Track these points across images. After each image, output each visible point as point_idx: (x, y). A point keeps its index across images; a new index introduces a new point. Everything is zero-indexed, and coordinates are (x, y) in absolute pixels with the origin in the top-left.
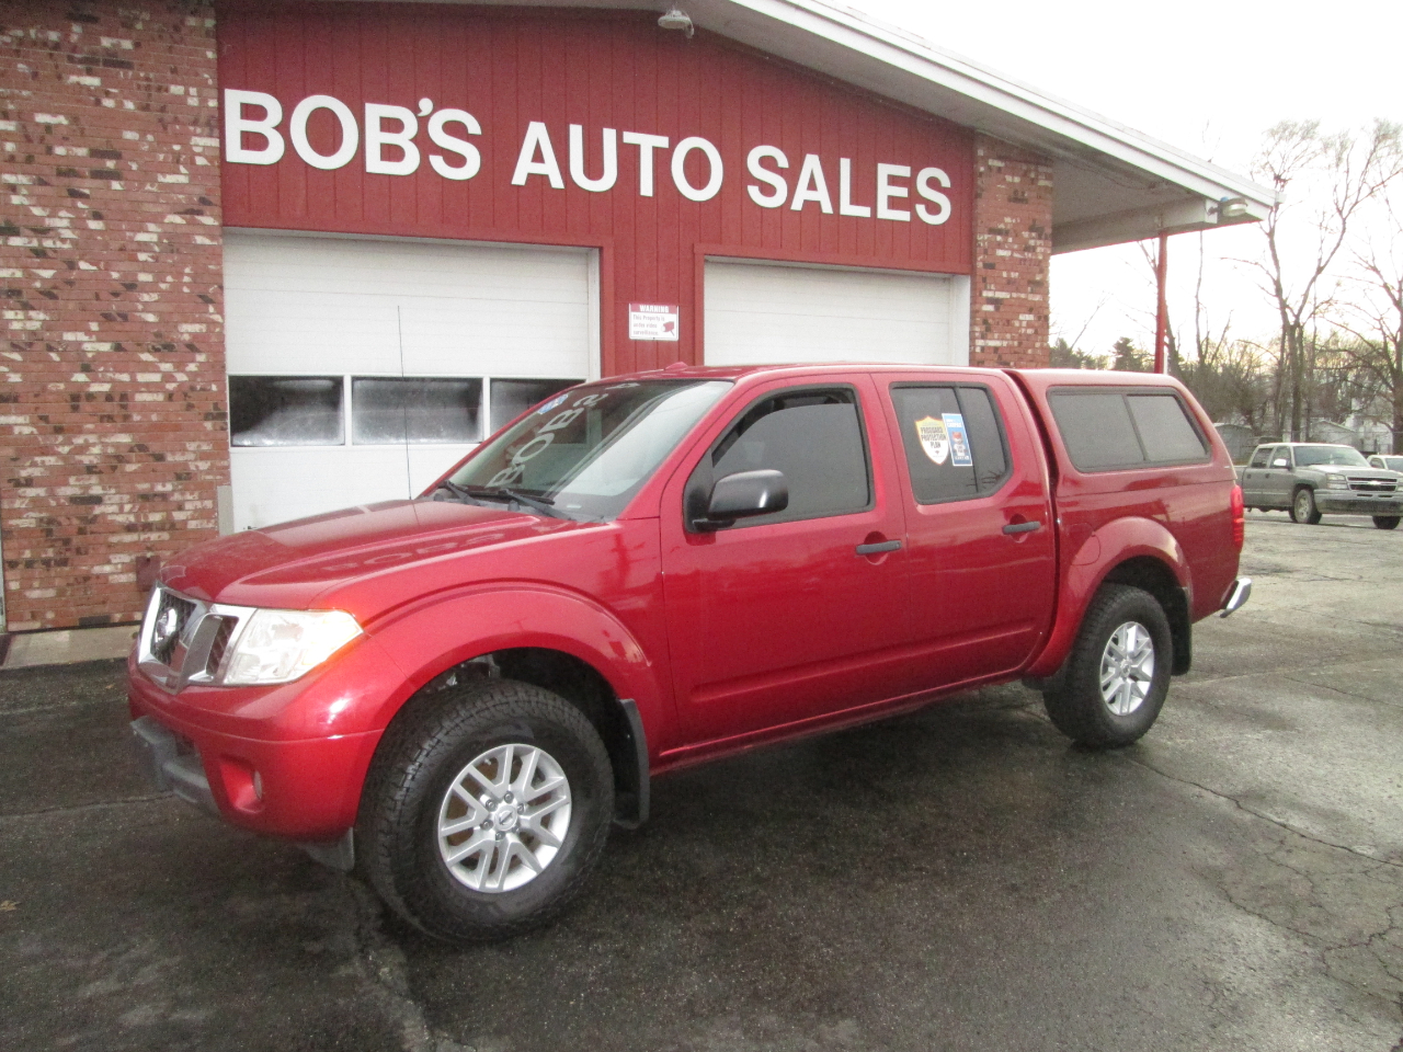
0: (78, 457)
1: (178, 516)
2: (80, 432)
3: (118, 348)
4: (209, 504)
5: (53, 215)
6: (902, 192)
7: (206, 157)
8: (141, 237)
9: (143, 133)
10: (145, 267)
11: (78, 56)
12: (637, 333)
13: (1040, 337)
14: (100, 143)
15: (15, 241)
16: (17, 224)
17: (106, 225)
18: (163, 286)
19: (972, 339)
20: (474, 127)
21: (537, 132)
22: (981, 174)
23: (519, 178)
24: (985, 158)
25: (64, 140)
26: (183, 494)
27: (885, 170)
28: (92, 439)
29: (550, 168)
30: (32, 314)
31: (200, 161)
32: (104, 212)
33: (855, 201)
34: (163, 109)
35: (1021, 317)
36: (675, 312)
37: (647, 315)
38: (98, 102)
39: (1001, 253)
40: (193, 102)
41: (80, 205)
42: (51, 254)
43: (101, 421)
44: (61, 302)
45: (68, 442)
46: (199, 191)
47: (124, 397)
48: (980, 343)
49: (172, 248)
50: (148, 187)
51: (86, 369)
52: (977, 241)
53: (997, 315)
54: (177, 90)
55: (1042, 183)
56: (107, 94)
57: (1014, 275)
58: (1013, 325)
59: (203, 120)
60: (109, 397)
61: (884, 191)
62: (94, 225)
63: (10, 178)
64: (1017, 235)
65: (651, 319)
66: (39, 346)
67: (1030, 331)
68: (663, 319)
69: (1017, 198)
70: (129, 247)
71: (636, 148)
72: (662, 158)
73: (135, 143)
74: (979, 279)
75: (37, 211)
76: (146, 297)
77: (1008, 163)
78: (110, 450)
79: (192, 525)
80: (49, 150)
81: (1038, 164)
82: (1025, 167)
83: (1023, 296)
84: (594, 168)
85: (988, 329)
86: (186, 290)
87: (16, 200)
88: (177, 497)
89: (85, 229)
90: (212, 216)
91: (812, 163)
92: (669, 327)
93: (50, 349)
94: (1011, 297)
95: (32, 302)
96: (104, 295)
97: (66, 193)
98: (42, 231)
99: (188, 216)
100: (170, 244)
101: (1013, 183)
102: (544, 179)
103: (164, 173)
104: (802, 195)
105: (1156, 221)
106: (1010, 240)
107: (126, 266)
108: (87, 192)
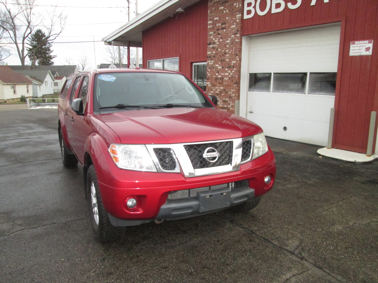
0: (216, 92)
1: (229, 106)
2: (216, 86)
3: (223, 68)
4: (234, 104)
5: (216, 40)
7: (239, 19)
8: (228, 42)
9: (229, 17)
10: (228, 48)
11: (221, 3)
12: (352, 53)
14: (222, 22)
15: (211, 46)
16: (211, 42)
17: (223, 40)
18: (230, 52)
23: (313, 3)
25: (218, 23)
26: (230, 101)
28: (218, 88)
30: (212, 61)
31: (238, 21)
32: (223, 37)
34: (232, 10)
36: (371, 43)
37: (358, 45)
38: (223, 12)
40: (237, 6)
41: (219, 36)
42: (215, 48)
43: (219, 84)
44: (216, 58)
45: (214, 88)
46: (237, 28)
47: (223, 79)
49: (232, 43)
50: (229, 30)
51: (218, 72)
54: (235, 4)
56: (224, 10)
59: (239, 10)
60: (221, 79)
62: (221, 40)
63: (211, 33)
65: (360, 47)
66: (212, 68)
68: (366, 46)
70: (225, 45)
73: (228, 20)
75: (214, 39)
76: (227, 55)
78: (220, 90)
79: (231, 109)
80: (216, 26)
86: (233, 53)
87: (211, 37)
88: (229, 102)
89: (220, 41)
90: (239, 34)
92: (368, 49)
93: (214, 68)
95: (212, 59)
96: (221, 56)
97: (217, 34)
98: (214, 43)
99: (235, 35)
100: (232, 42)
102: (321, 1)
103: (232, 26)
107: (224, 49)
108: (220, 33)
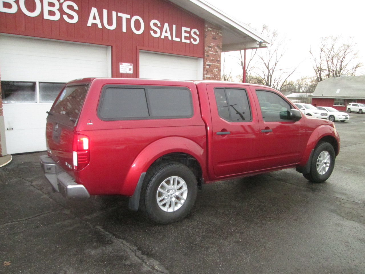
6: (188, 35)
12: (121, 71)
13: (219, 75)
19: (204, 75)
20: (76, 7)
21: (94, 11)
22: (206, 32)
23: (89, 24)
24: (207, 27)
27: (184, 29)
29: (98, 22)
33: (177, 37)
35: (215, 69)
36: (132, 65)
37: (124, 66)
39: (211, 53)
48: (205, 76)
52: (205, 49)
53: (210, 69)
55: (220, 35)
57: (213, 58)
58: (213, 72)
61: (184, 34)
64: (214, 48)
65: (126, 67)
67: (217, 73)
68: (129, 67)
69: (214, 38)
71: (121, 18)
72: (128, 21)
74: (205, 59)
77: (212, 29)
81: (219, 30)
82: (216, 30)
83: (215, 64)
84: (110, 23)
85: (207, 73)
91: (166, 26)
92: (130, 69)
94: (213, 64)
101: (213, 35)
102: (96, 25)
104: (164, 34)
105: (244, 46)
106: (213, 49)
